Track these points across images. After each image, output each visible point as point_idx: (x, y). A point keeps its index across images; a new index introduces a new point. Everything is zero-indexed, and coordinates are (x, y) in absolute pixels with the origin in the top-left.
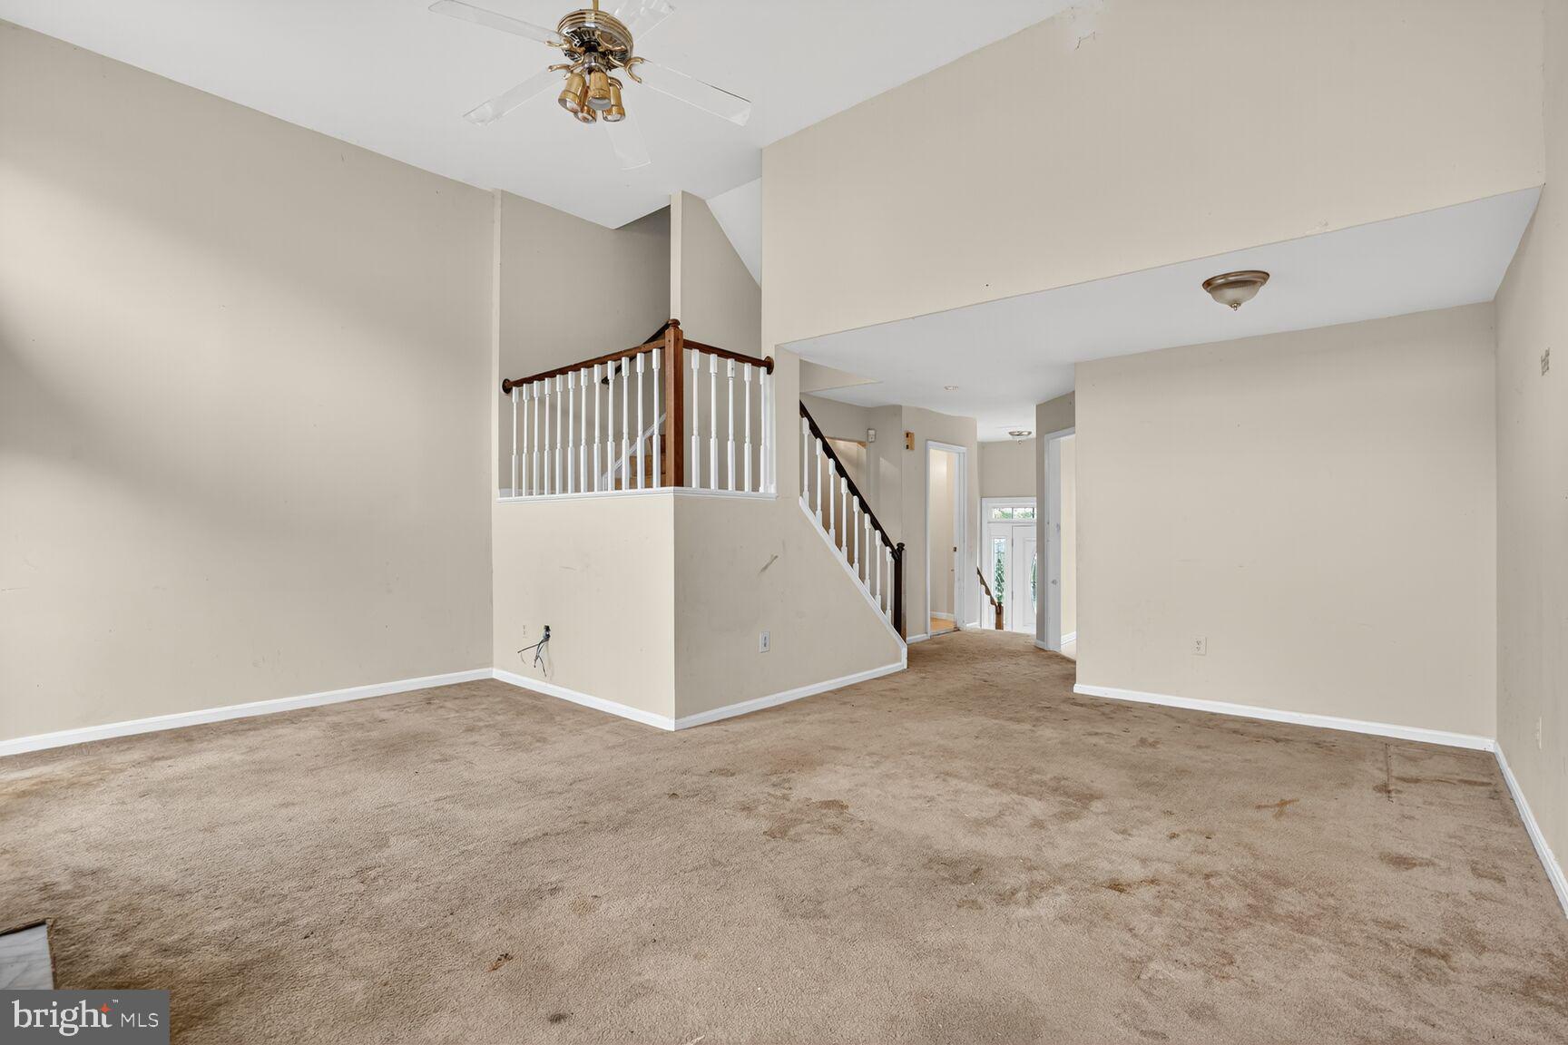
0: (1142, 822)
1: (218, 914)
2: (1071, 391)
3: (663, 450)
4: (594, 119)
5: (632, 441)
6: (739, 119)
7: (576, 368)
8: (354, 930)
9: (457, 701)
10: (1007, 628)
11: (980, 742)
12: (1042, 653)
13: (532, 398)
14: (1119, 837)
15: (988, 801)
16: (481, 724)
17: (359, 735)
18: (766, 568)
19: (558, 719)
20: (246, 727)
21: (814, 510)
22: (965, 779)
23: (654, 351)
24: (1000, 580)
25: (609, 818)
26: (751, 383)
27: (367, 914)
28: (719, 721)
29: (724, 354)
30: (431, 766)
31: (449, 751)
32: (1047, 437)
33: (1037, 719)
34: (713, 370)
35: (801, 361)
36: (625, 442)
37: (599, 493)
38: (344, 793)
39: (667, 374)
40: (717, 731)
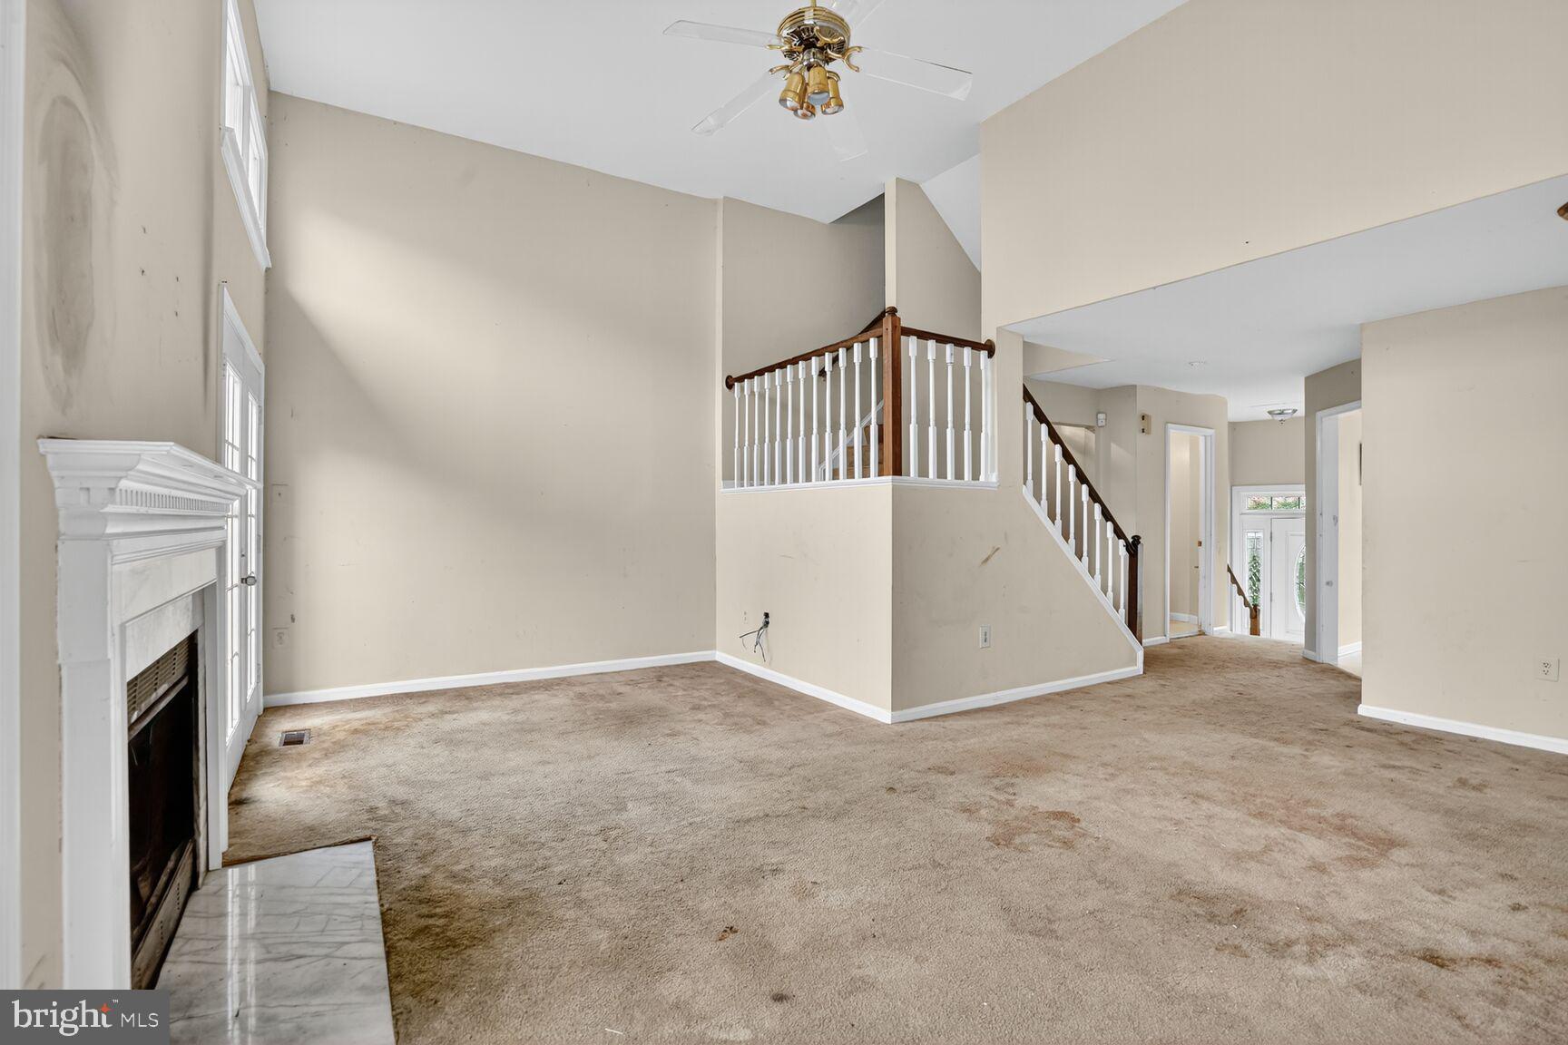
0: (1469, 884)
1: (491, 852)
2: (1355, 357)
3: (881, 440)
4: (813, 114)
5: (849, 429)
6: (959, 94)
7: (794, 361)
8: (599, 883)
9: (684, 681)
10: (1264, 634)
11: (1236, 763)
12: (1312, 665)
13: (752, 393)
14: (1436, 898)
15: (1249, 831)
16: (705, 703)
17: (601, 705)
18: (987, 559)
19: (776, 703)
20: (511, 691)
21: (1038, 499)
22: (1221, 804)
23: (872, 340)
24: (1255, 579)
25: (827, 805)
26: (971, 368)
27: (609, 870)
28: (937, 717)
29: (942, 339)
30: (662, 740)
31: (679, 727)
32: (1319, 414)
33: (1310, 743)
34: (931, 356)
35: (1024, 342)
36: (842, 433)
37: (817, 483)
38: (589, 757)
39: (885, 362)
40: (934, 727)
